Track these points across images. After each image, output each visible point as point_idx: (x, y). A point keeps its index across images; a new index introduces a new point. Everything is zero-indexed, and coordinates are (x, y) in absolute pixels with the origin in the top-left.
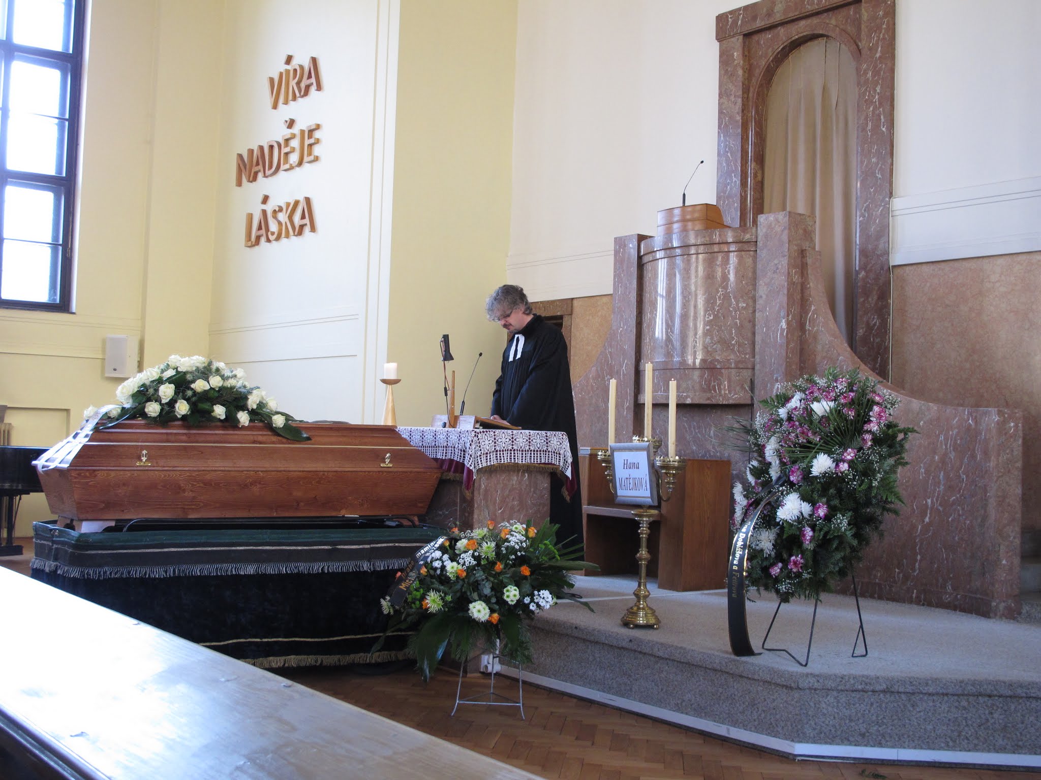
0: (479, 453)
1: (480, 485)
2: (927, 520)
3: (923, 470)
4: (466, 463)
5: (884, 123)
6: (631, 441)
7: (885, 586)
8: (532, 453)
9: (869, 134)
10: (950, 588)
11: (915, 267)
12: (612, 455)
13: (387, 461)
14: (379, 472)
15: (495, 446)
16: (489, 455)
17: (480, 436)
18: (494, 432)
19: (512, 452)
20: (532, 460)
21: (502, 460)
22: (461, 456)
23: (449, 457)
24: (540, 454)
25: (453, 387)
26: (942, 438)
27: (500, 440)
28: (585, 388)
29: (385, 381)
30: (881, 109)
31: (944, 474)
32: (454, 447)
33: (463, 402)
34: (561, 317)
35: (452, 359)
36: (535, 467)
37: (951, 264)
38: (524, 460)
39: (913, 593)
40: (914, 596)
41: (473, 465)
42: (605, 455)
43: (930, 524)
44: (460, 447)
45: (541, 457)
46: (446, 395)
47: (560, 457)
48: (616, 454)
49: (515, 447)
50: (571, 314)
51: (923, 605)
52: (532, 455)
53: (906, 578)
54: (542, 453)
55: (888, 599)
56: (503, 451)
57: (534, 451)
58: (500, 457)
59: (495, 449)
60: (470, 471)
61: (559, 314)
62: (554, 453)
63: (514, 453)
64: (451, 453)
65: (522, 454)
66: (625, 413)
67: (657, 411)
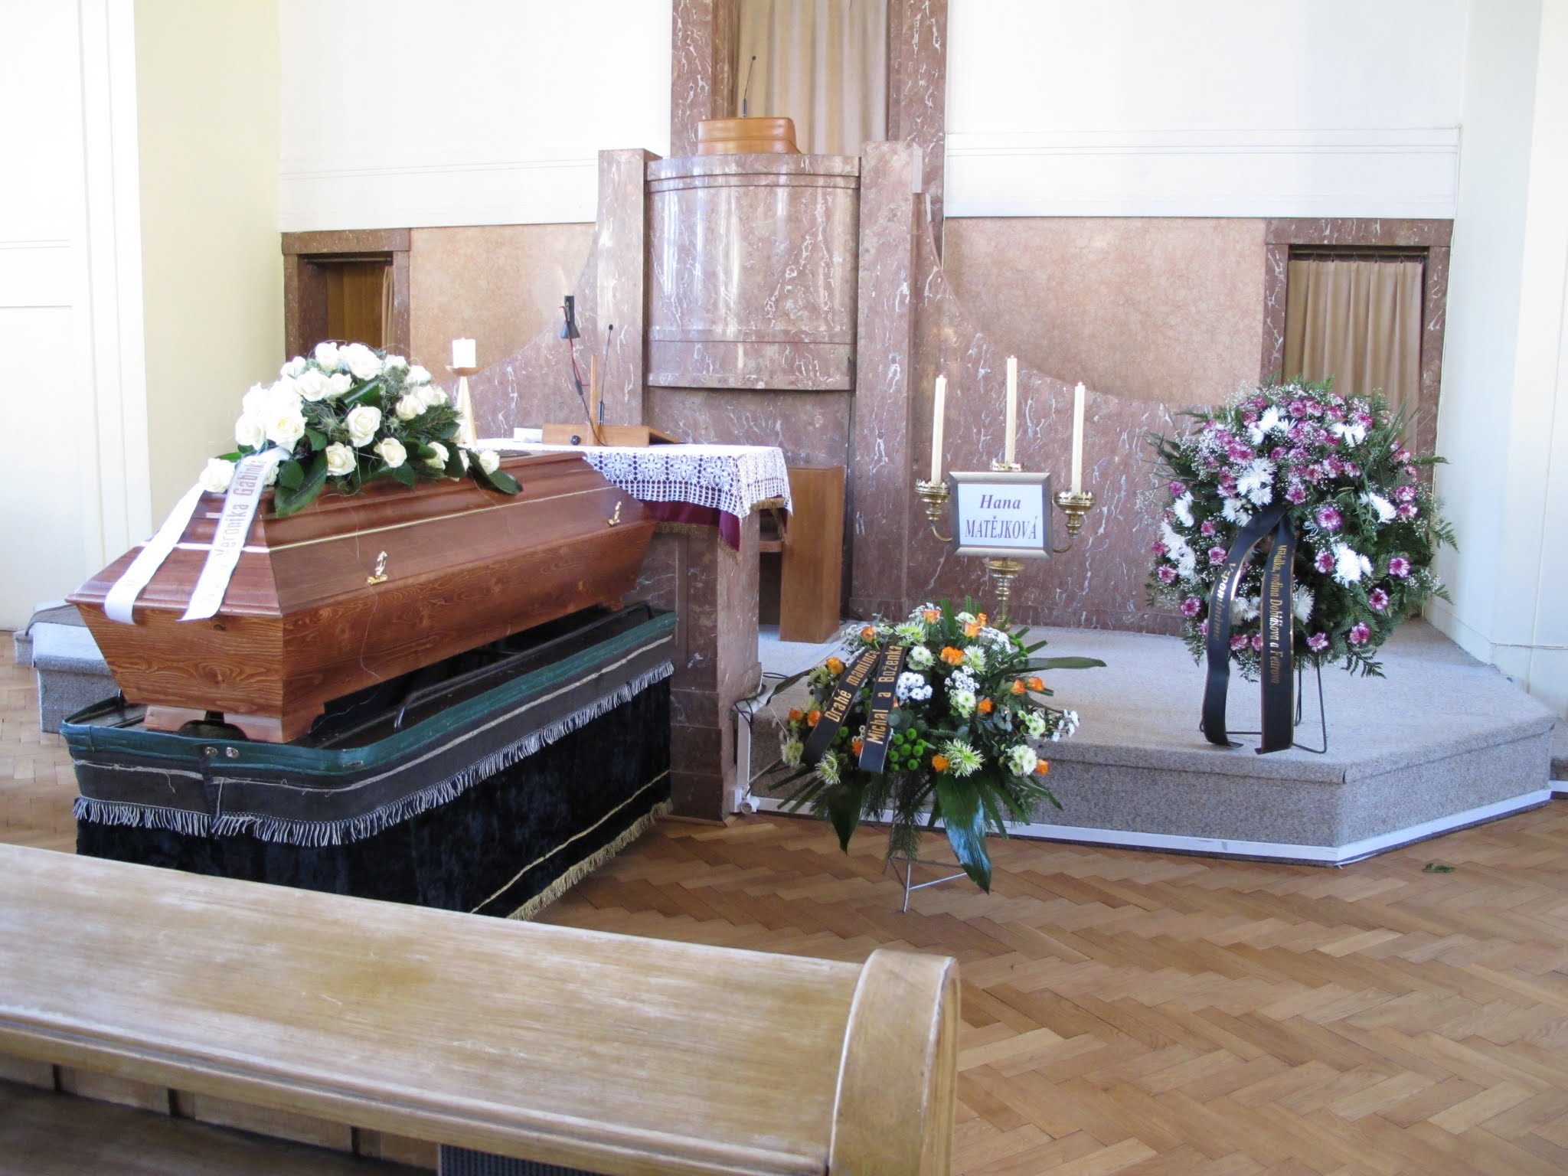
2: (1101, 531)
3: (1097, 474)
4: (724, 509)
5: (937, 37)
7: (1043, 610)
9: (916, 49)
10: (1132, 607)
11: (975, 221)
13: (617, 514)
22: (708, 498)
23: (673, 498)
26: (1125, 436)
30: (933, 20)
31: (1127, 478)
32: (687, 483)
34: (389, 255)
37: (1024, 221)
39: (1082, 615)
40: (1083, 618)
41: (739, 513)
43: (1106, 535)
48: (960, 487)
50: (408, 251)
51: (1095, 628)
53: (1071, 599)
55: (1046, 624)
60: (737, 522)
61: (386, 249)
66: (626, 399)
67: (678, 397)
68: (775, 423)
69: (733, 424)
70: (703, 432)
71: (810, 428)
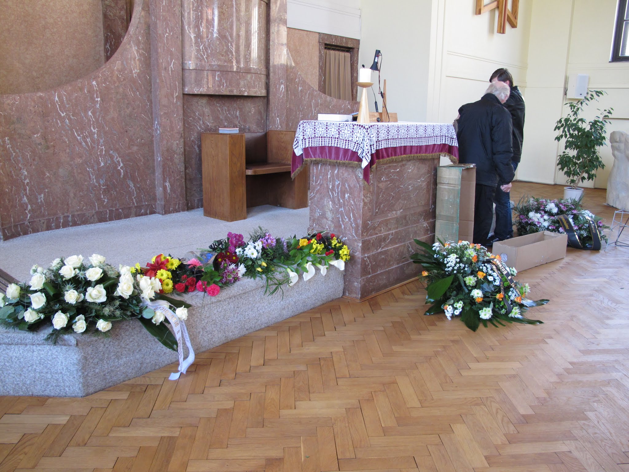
25: (385, 92)
33: (376, 102)
46: (383, 97)
66: (175, 101)
67: (195, 99)
68: (237, 111)
69: (220, 113)
70: (207, 118)
71: (250, 114)
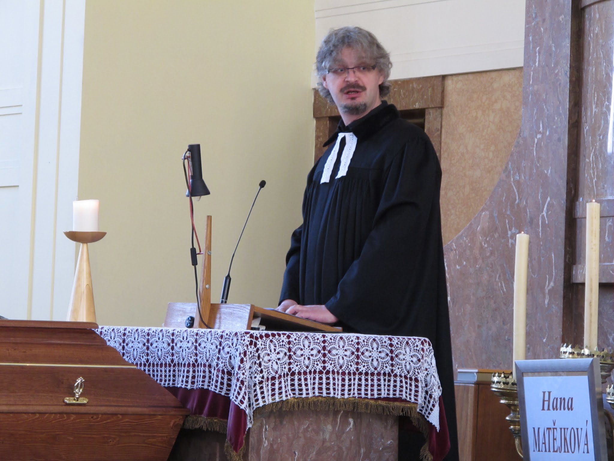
0: (259, 378)
1: (260, 441)
4: (232, 397)
6: (557, 355)
8: (363, 378)
12: (520, 383)
13: (78, 392)
14: (61, 413)
15: (290, 364)
16: (277, 382)
17: (260, 343)
18: (289, 337)
19: (324, 376)
20: (363, 392)
21: (304, 392)
22: (222, 383)
23: (198, 385)
24: (379, 380)
25: (209, 247)
27: (299, 353)
28: (468, 252)
29: (73, 236)
32: (210, 366)
33: (228, 278)
34: (421, 113)
35: (207, 193)
36: (367, 405)
38: (346, 392)
41: (246, 402)
42: (505, 383)
44: (221, 365)
45: (379, 385)
46: (194, 262)
47: (417, 386)
48: (527, 380)
49: (329, 367)
50: (442, 107)
52: (363, 382)
54: (382, 378)
56: (305, 373)
57: (367, 374)
58: (300, 385)
59: (290, 369)
60: (240, 414)
61: (417, 106)
62: (406, 377)
63: (328, 378)
64: (204, 377)
65: (343, 380)
66: (546, 302)
